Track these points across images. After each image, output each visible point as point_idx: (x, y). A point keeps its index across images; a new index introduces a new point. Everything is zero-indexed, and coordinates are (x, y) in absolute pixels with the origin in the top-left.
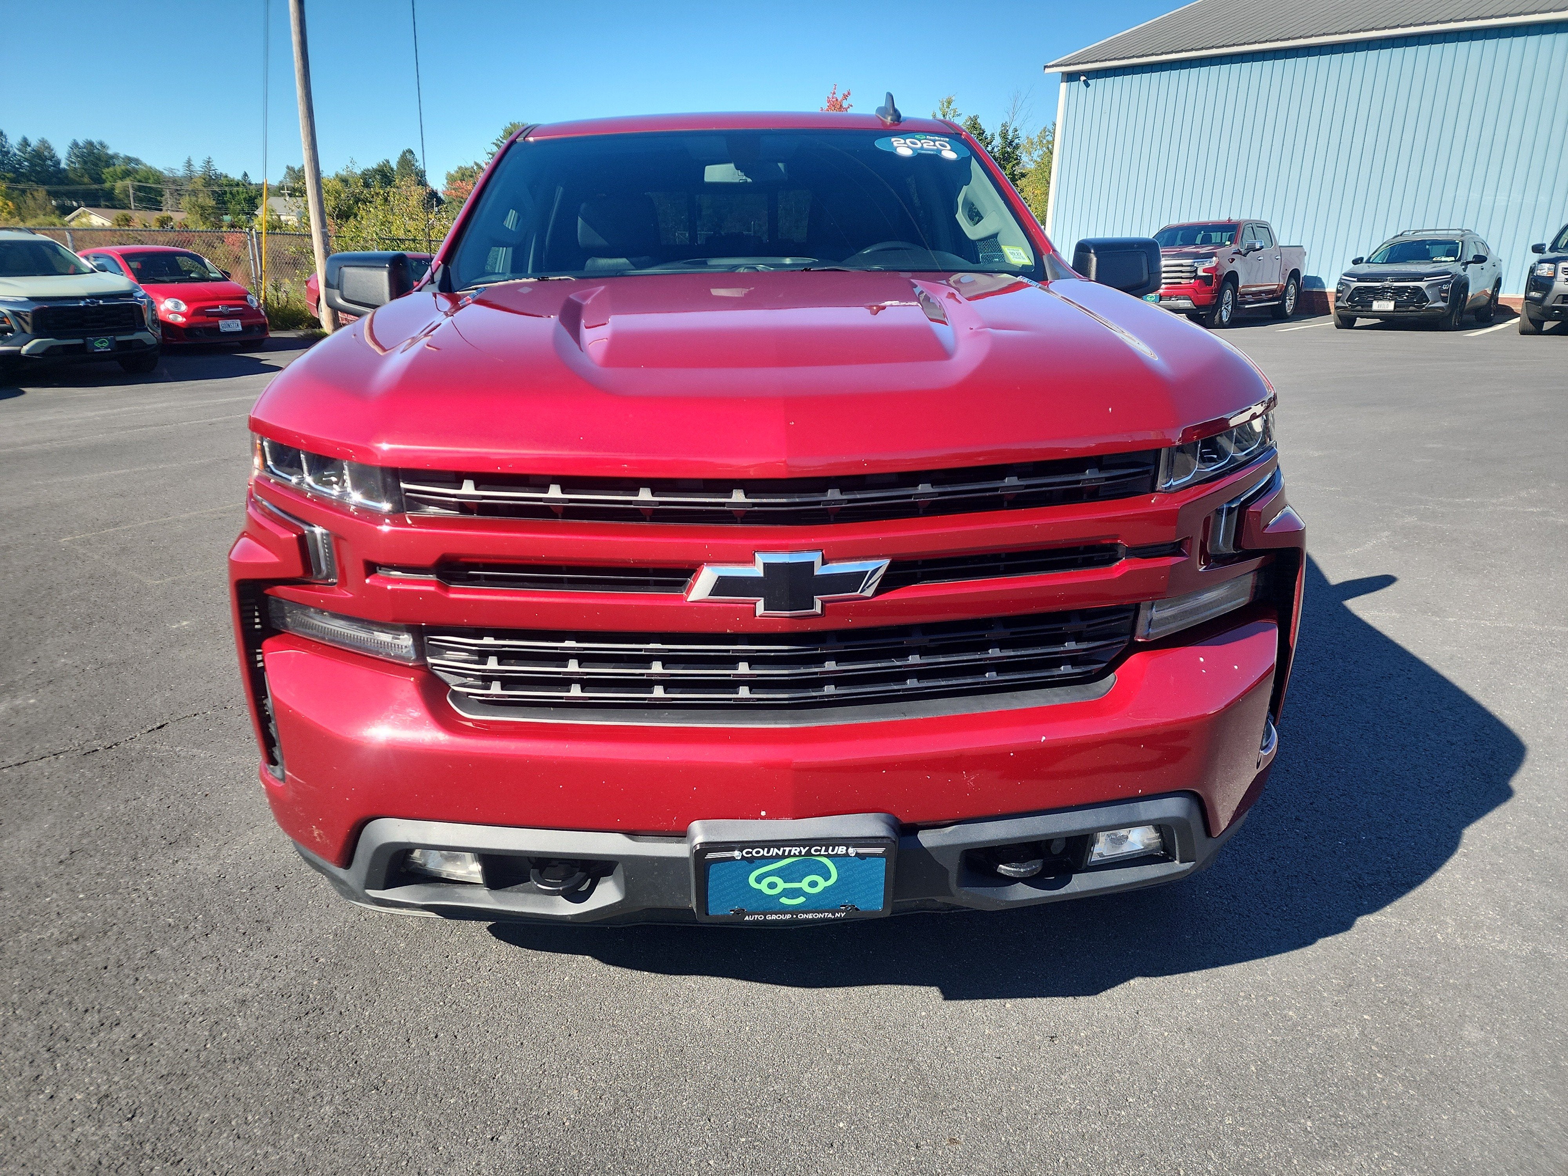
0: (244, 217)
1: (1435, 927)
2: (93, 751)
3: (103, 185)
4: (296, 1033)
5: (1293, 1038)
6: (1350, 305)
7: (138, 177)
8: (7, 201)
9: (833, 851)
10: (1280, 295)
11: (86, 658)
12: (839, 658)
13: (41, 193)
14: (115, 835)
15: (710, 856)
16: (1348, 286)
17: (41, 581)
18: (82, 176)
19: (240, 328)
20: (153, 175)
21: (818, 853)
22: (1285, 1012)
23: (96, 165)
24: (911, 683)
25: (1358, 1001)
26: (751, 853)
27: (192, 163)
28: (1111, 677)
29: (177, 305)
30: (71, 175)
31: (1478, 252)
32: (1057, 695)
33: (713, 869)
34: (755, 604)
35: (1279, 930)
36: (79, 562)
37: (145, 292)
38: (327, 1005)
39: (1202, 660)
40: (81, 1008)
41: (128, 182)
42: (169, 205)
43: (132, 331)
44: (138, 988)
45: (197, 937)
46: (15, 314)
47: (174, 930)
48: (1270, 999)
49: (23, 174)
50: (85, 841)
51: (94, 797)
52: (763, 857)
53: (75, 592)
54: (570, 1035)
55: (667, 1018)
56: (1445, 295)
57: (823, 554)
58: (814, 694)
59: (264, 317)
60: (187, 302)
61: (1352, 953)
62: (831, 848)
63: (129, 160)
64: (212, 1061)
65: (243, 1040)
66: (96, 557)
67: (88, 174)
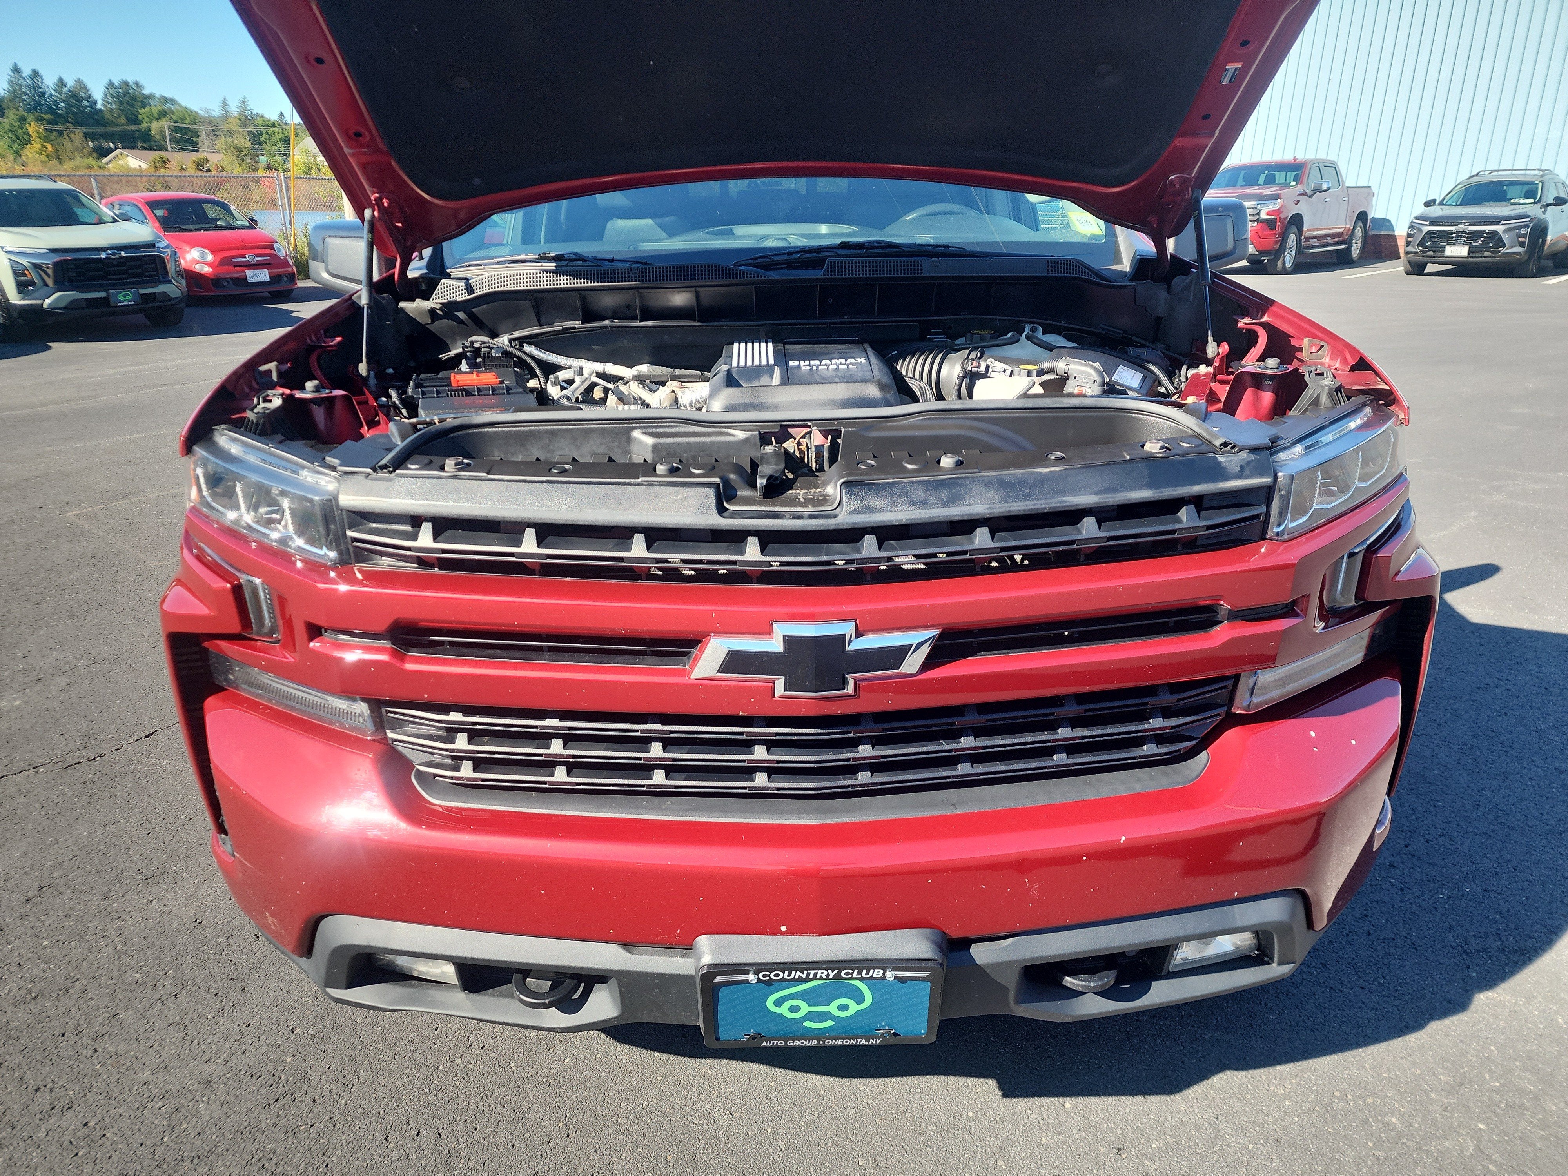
0: (279, 159)
1: (1555, 1008)
2: (76, 764)
3: (140, 126)
4: (263, 1125)
5: (1399, 1154)
6: (1421, 250)
7: (174, 117)
8: (45, 144)
9: (867, 974)
10: (1346, 239)
11: (79, 653)
12: (876, 742)
13: (78, 135)
14: (88, 868)
15: (719, 979)
16: (1420, 230)
17: (42, 562)
18: (119, 117)
19: (268, 279)
20: (189, 115)
21: (850, 976)
22: (1388, 1118)
23: (132, 106)
24: (963, 768)
25: (1472, 1105)
26: (769, 976)
27: (227, 103)
28: (1203, 755)
29: (203, 254)
30: (108, 116)
31: (1558, 194)
32: (1138, 780)
33: (723, 992)
34: (773, 682)
35: (1377, 1010)
36: (83, 540)
37: (168, 242)
38: (300, 1089)
39: (1313, 734)
40: (32, 1086)
41: (164, 123)
42: (205, 146)
43: (156, 282)
44: (95, 1061)
45: (164, 997)
46: (37, 266)
47: (141, 988)
48: (1370, 1100)
49: (60, 116)
50: (56, 875)
51: (71, 820)
52: (783, 980)
53: (76, 574)
54: (568, 1136)
55: (679, 1115)
56: (1523, 239)
57: (857, 625)
58: (846, 783)
59: (292, 267)
60: (213, 252)
61: (1461, 1041)
62: (865, 971)
63: (165, 100)
64: (168, 1160)
65: (205, 1132)
66: (101, 534)
67: (125, 115)
